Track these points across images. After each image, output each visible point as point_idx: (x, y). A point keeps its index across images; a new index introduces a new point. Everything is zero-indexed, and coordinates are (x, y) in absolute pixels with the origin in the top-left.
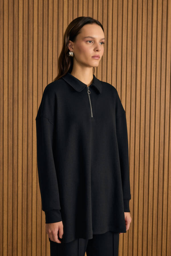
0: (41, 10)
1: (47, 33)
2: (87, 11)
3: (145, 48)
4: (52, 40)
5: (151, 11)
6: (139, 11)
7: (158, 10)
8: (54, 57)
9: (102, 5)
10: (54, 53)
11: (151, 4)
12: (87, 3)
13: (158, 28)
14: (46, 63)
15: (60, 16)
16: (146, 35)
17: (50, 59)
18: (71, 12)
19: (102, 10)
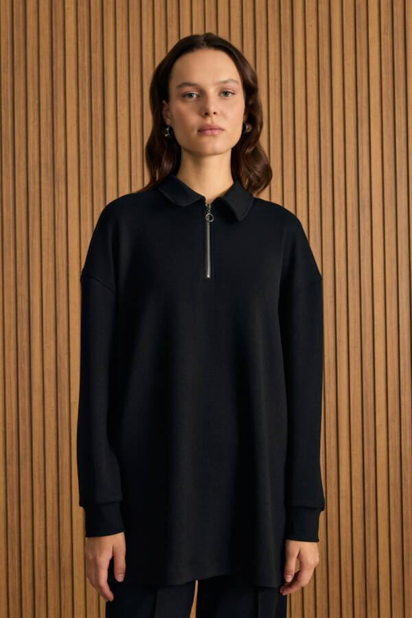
0: (7, 32)
1: (22, 89)
2: (125, 32)
3: (278, 122)
4: (36, 107)
5: (289, 27)
6: (258, 30)
7: (307, 27)
8: (42, 150)
9: (163, 17)
10: (42, 140)
11: (288, 11)
12: (125, 10)
13: (309, 73)
14: (23, 167)
15: (56, 45)
16: (278, 91)
17: (33, 154)
18: (84, 35)
19: (163, 28)
